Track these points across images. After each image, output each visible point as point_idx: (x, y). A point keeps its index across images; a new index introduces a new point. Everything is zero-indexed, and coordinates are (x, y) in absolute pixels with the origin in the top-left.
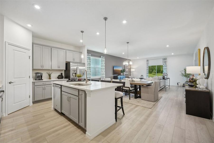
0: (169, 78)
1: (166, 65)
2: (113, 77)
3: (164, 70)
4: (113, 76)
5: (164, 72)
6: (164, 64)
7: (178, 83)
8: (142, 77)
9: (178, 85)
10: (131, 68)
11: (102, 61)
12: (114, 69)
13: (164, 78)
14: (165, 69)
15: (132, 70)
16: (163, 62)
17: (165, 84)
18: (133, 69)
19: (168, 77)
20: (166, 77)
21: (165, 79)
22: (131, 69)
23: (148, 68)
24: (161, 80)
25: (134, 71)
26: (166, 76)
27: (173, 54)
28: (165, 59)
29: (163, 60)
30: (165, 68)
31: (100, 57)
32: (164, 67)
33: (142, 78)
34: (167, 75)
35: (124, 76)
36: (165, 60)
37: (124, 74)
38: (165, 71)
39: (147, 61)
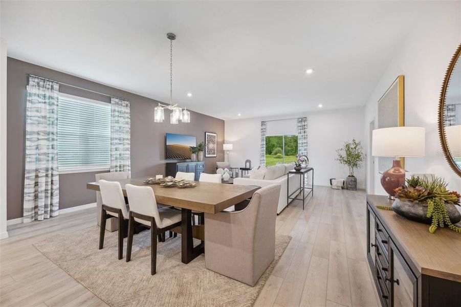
0: (312, 169)
1: (305, 134)
2: (165, 166)
3: (300, 148)
4: (164, 162)
5: (300, 153)
6: (300, 133)
7: (331, 180)
8: (248, 164)
9: (331, 184)
10: (225, 142)
11: (117, 114)
12: (167, 144)
13: (298, 171)
14: (304, 145)
15: (226, 147)
16: (298, 126)
17: (302, 186)
18: (229, 143)
19: (310, 166)
20: (303, 165)
21: (302, 173)
22: (224, 145)
23: (265, 143)
24: (291, 175)
25: (232, 149)
26: (304, 163)
27: (320, 106)
28: (303, 120)
29: (299, 122)
30: (304, 141)
31: (110, 103)
32: (300, 139)
33: (248, 166)
34: (306, 159)
35: (199, 163)
36: (303, 123)
37: (199, 157)
38: (301, 150)
39: (263, 123)
